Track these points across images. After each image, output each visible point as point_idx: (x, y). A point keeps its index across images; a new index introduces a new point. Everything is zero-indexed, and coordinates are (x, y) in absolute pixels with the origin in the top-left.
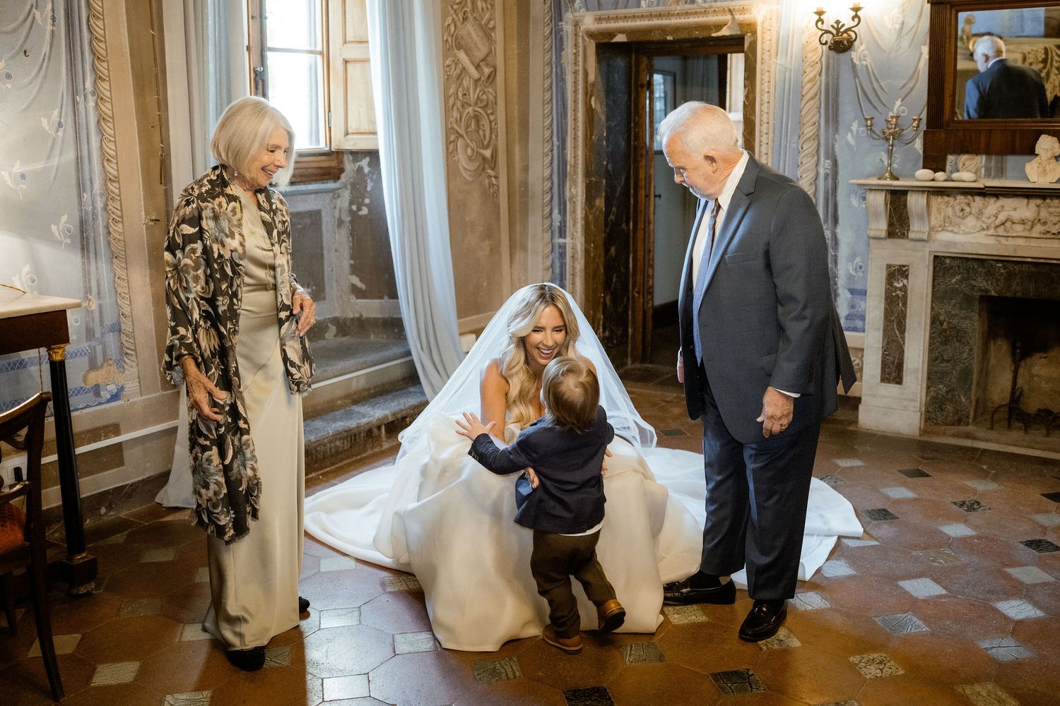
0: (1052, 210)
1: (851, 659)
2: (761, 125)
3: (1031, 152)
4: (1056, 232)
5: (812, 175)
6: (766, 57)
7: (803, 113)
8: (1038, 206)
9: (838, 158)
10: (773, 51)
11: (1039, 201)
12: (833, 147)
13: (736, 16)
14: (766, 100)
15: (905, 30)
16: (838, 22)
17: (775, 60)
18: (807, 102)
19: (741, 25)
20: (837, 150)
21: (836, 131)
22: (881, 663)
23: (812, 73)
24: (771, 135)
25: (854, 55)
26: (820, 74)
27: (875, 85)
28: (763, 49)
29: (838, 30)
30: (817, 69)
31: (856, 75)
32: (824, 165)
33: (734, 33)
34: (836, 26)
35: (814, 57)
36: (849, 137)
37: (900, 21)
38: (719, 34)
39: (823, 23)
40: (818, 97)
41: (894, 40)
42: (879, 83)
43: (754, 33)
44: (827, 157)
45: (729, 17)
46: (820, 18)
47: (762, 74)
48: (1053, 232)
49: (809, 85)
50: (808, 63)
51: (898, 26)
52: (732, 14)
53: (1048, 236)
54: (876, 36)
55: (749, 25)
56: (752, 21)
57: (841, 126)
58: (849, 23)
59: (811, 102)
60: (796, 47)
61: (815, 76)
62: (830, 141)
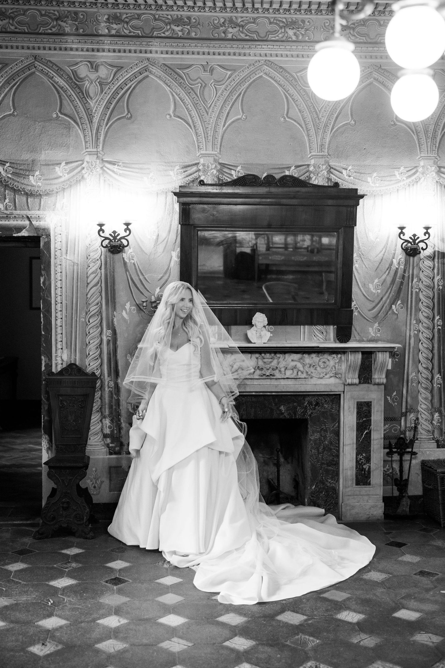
0: (265, 360)
2: (56, 304)
4: (269, 374)
5: (97, 341)
6: (58, 253)
7: (89, 296)
8: (257, 358)
9: (117, 328)
10: (64, 250)
11: (257, 355)
12: (113, 320)
13: (34, 223)
14: (59, 286)
15: (160, 240)
17: (65, 257)
18: (91, 288)
19: (37, 229)
20: (115, 323)
21: (114, 309)
23: (94, 267)
24: (64, 311)
25: (124, 255)
26: (100, 268)
27: (141, 277)
28: (55, 248)
30: (98, 265)
31: (127, 270)
32: (106, 334)
33: (31, 235)
34: (113, 235)
35: (97, 255)
36: (124, 313)
37: (156, 234)
38: (19, 235)
39: (103, 232)
40: (99, 284)
41: (152, 246)
42: (143, 275)
43: (48, 236)
44: (108, 328)
45: (27, 222)
46: (101, 228)
47: (56, 267)
48: (267, 374)
49: (93, 276)
50: (91, 260)
51: (155, 237)
52: (30, 221)
53: (264, 377)
54: (141, 245)
55: (44, 229)
56: (46, 227)
57: (118, 306)
58: (123, 234)
59: (95, 288)
60: (81, 248)
61: (97, 270)
62: (110, 316)
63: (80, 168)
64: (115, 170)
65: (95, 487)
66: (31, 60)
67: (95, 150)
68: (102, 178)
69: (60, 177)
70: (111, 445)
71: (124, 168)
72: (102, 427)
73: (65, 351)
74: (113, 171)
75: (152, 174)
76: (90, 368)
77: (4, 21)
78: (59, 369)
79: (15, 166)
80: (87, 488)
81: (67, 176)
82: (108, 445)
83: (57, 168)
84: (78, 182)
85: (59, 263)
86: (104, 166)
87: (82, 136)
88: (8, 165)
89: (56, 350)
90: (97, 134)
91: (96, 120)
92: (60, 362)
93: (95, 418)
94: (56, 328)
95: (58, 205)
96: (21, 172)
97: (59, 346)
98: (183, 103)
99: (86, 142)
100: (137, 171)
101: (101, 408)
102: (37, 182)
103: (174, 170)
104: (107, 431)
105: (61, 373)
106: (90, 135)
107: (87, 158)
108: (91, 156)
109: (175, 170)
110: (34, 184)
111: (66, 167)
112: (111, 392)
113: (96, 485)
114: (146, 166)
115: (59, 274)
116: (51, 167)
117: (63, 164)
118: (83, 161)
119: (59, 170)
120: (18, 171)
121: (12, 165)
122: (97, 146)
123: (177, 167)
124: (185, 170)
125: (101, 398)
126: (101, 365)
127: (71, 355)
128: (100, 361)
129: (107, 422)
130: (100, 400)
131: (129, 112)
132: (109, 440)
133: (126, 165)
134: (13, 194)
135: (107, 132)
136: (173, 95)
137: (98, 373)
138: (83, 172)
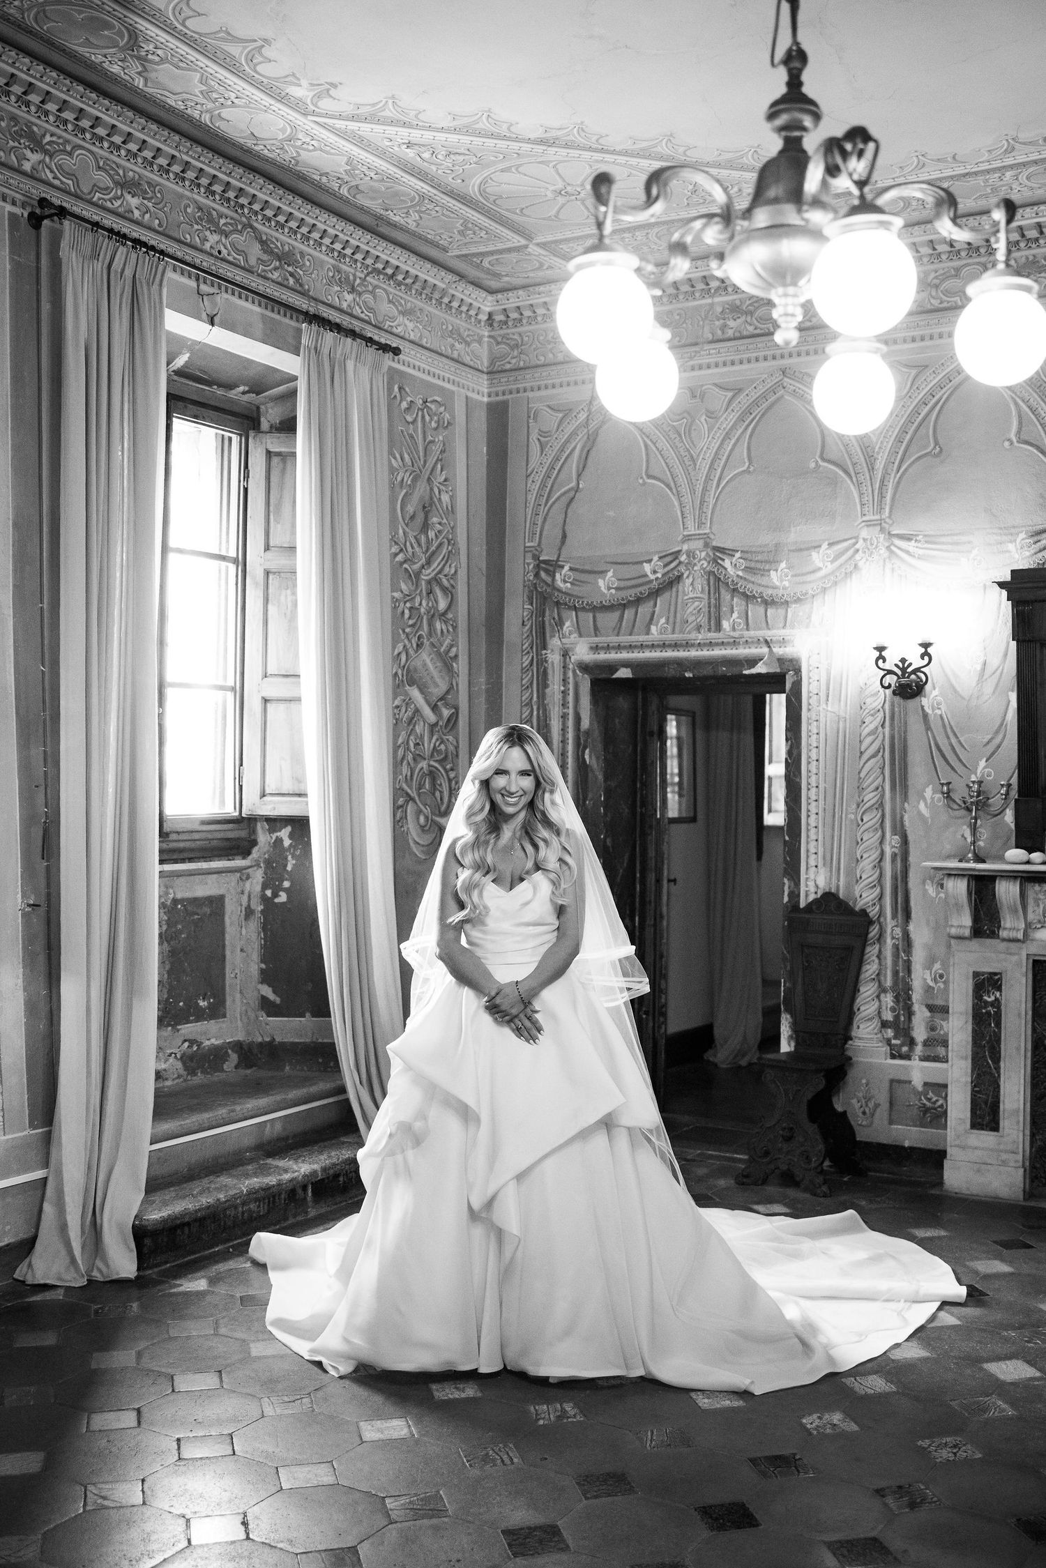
1: (920, 1443)
2: (809, 789)
5: (875, 855)
6: (813, 701)
7: (862, 775)
9: (909, 833)
10: (823, 694)
12: (902, 817)
13: (774, 650)
14: (814, 757)
15: (988, 672)
16: (903, 660)
17: (824, 706)
18: (869, 759)
19: (781, 660)
20: (907, 823)
21: (905, 797)
22: (955, 1446)
23: (872, 724)
24: (821, 802)
25: (924, 701)
27: (954, 741)
28: (809, 692)
29: (904, 670)
30: (878, 719)
31: (928, 728)
32: (891, 842)
33: (772, 670)
34: (901, 665)
35: (878, 703)
36: (922, 806)
37: (981, 661)
38: (754, 671)
39: (884, 661)
40: (881, 754)
41: (974, 684)
42: (957, 737)
43: (798, 671)
44: (894, 833)
45: (765, 650)
46: (880, 654)
47: (809, 724)
49: (870, 739)
50: (867, 711)
51: (979, 667)
52: (769, 647)
54: (954, 682)
55: (791, 660)
56: (795, 656)
57: (911, 792)
58: (917, 662)
59: (873, 761)
60: (851, 690)
61: (877, 728)
62: (898, 811)
63: (851, 551)
64: (911, 549)
65: (864, 1113)
66: (778, 377)
67: (877, 517)
68: (888, 566)
69: (820, 569)
70: (894, 1042)
71: (926, 545)
72: (880, 1007)
73: (822, 870)
74: (907, 552)
75: (975, 552)
76: (862, 902)
77: (738, 321)
78: (811, 898)
79: (748, 556)
80: (845, 1112)
81: (830, 567)
82: (888, 1042)
83: (814, 554)
84: (848, 575)
85: (814, 717)
86: (892, 544)
87: (856, 495)
88: (738, 555)
89: (807, 869)
90: (881, 488)
91: (879, 466)
92: (812, 889)
93: (867, 990)
94: (808, 830)
95: (814, 618)
96: (759, 565)
97: (812, 862)
98: (1035, 415)
99: (862, 505)
100: (949, 547)
101: (878, 975)
102: (782, 581)
103: (1015, 541)
104: (888, 1016)
105: (810, 907)
106: (870, 491)
107: (864, 533)
108: (871, 528)
109: (1018, 540)
110: (778, 583)
111: (829, 552)
112: (896, 947)
113: (867, 1110)
114: (964, 538)
115: (814, 737)
116: (806, 553)
117: (825, 546)
118: (857, 538)
119: (817, 558)
120: (753, 565)
121: (746, 556)
122: (881, 510)
123: (1022, 536)
124: (1036, 539)
125: (878, 957)
126: (881, 897)
127: (831, 879)
128: (878, 890)
129: (888, 1000)
130: (877, 961)
131: (936, 443)
132: (890, 1033)
133: (930, 540)
134: (744, 603)
135: (899, 483)
136: (1016, 404)
137: (873, 912)
138: (857, 557)
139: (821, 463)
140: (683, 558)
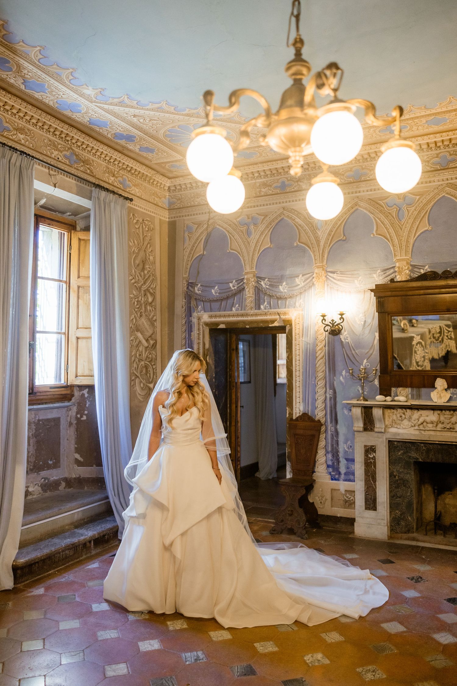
0: (445, 416)
1: (358, 670)
2: (296, 372)
3: (433, 386)
4: (449, 428)
5: (323, 398)
6: (297, 337)
7: (317, 366)
8: (439, 414)
9: (336, 389)
10: (301, 334)
11: (439, 412)
12: (333, 383)
13: (282, 317)
14: (298, 359)
15: (367, 324)
16: (333, 320)
17: (302, 339)
18: (319, 360)
19: (284, 321)
20: (335, 385)
21: (334, 375)
22: (373, 671)
23: (320, 346)
24: (301, 377)
25: (341, 337)
26: (325, 346)
27: (353, 352)
28: (295, 333)
29: (333, 324)
30: (323, 344)
31: (343, 347)
32: (329, 393)
33: (280, 325)
34: (332, 322)
35: (321, 338)
37: (364, 320)
38: (273, 325)
39: (325, 321)
40: (324, 358)
41: (361, 330)
42: (355, 351)
43: (291, 325)
44: (330, 389)
45: (278, 317)
46: (324, 318)
47: (296, 346)
48: (447, 427)
49: (320, 352)
50: (318, 341)
51: (363, 323)
53: (446, 430)
54: (352, 328)
55: (288, 321)
56: (290, 319)
57: (337, 373)
58: (338, 321)
59: (321, 360)
60: (312, 332)
61: (322, 347)
62: (332, 380)
63: (311, 278)
64: (335, 277)
65: (321, 503)
66: (282, 210)
67: (321, 264)
68: (326, 283)
69: (299, 285)
70: (332, 473)
71: (341, 275)
72: (326, 459)
73: (302, 404)
74: (333, 278)
75: (360, 278)
76: (318, 417)
77: (266, 189)
78: (298, 415)
79: (271, 280)
80: (313, 503)
81: (303, 284)
82: (330, 474)
83: (297, 279)
84: (310, 287)
85: (297, 343)
86: (328, 275)
87: (313, 256)
88: (267, 280)
89: (296, 404)
90: (322, 253)
91: (322, 244)
92: (298, 412)
93: (321, 453)
94: (296, 388)
95: (297, 304)
96: (274, 284)
97: (298, 401)
98: (383, 224)
99: (315, 260)
100: (350, 276)
101: (325, 446)
102: (284, 290)
103: (376, 273)
104: (330, 463)
105: (297, 419)
106: (318, 254)
107: (316, 271)
108: (319, 269)
109: (377, 273)
110: (282, 291)
111: (302, 278)
112: (332, 435)
113: (322, 502)
114: (356, 272)
115: (298, 351)
116: (293, 279)
117: (301, 276)
118: (313, 273)
119: (298, 281)
120: (272, 283)
121: (269, 280)
122: (323, 261)
123: (379, 271)
124: (384, 272)
125: (325, 439)
126: (326, 415)
127: (305, 407)
128: (325, 412)
129: (330, 456)
130: (325, 440)
131: (344, 235)
132: (331, 470)
133: (342, 273)
134: (269, 298)
135: (329, 251)
136: (375, 220)
137: (323, 421)
138: (314, 280)
139: (299, 244)
140: (245, 281)
